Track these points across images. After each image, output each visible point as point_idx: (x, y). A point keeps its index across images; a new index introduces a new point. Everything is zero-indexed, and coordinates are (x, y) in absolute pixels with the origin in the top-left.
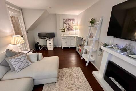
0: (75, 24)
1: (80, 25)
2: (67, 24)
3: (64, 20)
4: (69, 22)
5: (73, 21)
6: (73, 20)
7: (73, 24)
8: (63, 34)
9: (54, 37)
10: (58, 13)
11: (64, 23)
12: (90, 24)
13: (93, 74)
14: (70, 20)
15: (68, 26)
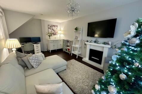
0: (58, 30)
1: (64, 31)
2: (52, 30)
3: (49, 25)
4: (53, 28)
5: (57, 28)
6: (57, 26)
7: (57, 30)
8: (50, 38)
9: (40, 41)
10: (43, 19)
11: (49, 28)
12: (75, 31)
13: (83, 60)
14: (54, 26)
15: (53, 32)
